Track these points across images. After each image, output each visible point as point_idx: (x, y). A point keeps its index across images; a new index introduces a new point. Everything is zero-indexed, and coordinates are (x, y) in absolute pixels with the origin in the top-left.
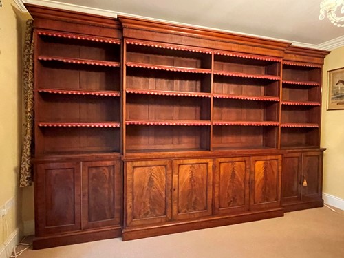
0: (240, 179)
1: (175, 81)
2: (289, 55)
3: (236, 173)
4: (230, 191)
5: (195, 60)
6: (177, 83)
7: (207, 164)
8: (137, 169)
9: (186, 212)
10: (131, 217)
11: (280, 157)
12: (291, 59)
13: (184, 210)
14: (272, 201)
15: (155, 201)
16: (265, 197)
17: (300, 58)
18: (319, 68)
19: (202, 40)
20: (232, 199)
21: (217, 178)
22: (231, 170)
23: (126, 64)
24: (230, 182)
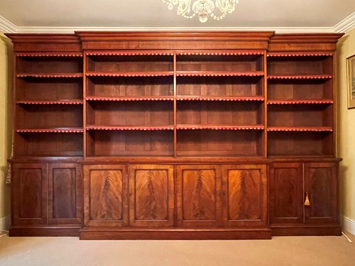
0: (209, 190)
1: (146, 86)
2: (279, 45)
3: (204, 183)
4: (197, 203)
5: (168, 63)
6: (147, 88)
7: (167, 170)
8: (94, 172)
9: (144, 219)
10: (88, 218)
11: (264, 167)
12: (283, 49)
13: (142, 217)
14: (255, 219)
15: (110, 204)
16: (244, 213)
17: (298, 47)
18: (329, 56)
19: (161, 42)
20: (199, 212)
21: (179, 186)
22: (196, 178)
23: (85, 74)
24: (196, 192)
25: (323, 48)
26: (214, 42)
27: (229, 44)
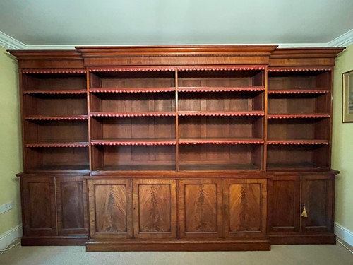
0: (210, 203)
1: (150, 101)
2: (279, 60)
3: (206, 196)
4: (198, 216)
5: (170, 79)
6: (151, 103)
7: (170, 185)
8: (98, 186)
9: (147, 231)
10: (95, 230)
11: (264, 181)
12: (283, 64)
13: (146, 230)
14: (255, 231)
15: (115, 217)
16: (244, 225)
17: (297, 62)
18: (328, 71)
19: (163, 58)
20: (200, 224)
21: (182, 201)
22: (198, 192)
23: (89, 90)
24: (198, 205)
25: (323, 63)
26: (215, 58)
27: (230, 59)
